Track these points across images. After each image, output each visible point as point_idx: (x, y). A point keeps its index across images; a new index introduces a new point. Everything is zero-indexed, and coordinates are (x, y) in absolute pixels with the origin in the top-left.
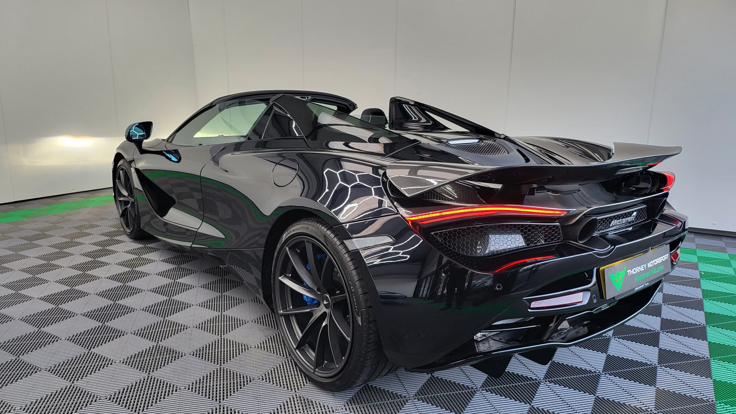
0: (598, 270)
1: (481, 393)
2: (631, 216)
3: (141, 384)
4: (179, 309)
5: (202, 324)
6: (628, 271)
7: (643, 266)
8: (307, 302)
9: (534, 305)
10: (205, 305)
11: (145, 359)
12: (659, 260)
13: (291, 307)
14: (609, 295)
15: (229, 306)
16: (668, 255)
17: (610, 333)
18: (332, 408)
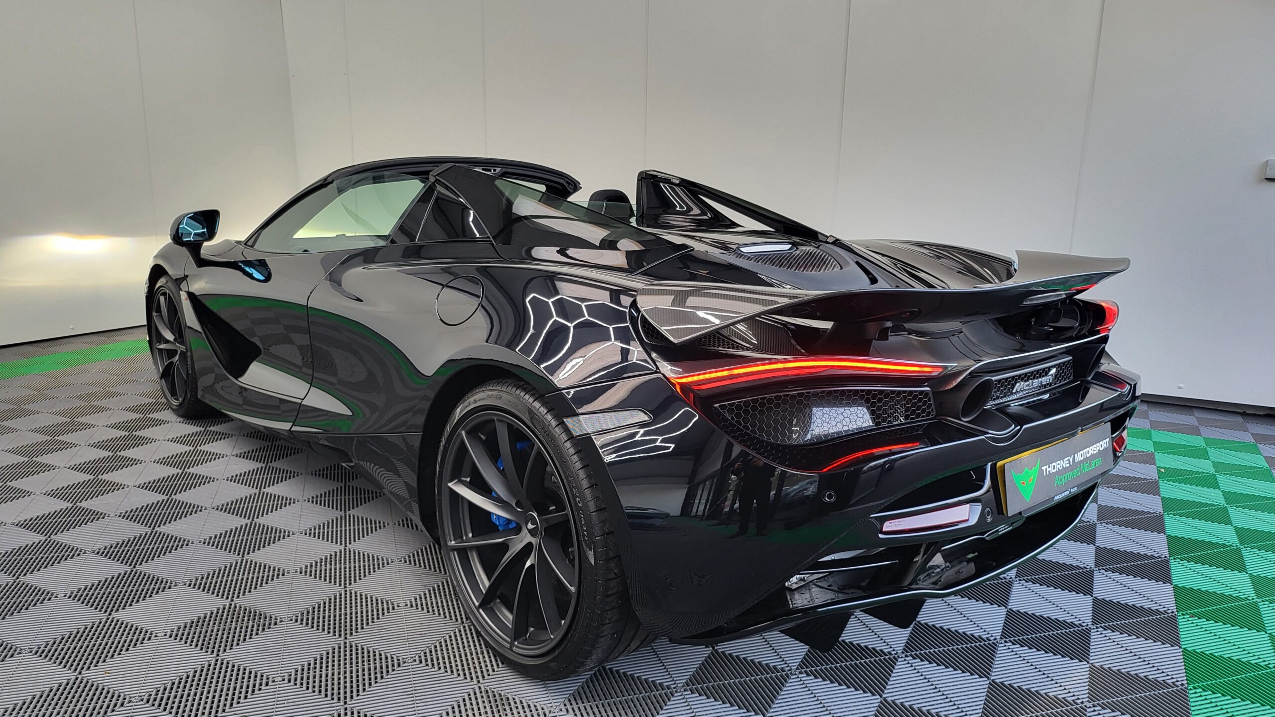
0: (994, 467)
1: (798, 677)
2: (1046, 374)
3: (204, 673)
4: (270, 540)
5: (311, 566)
6: (1044, 468)
7: (1067, 458)
8: (497, 526)
9: (888, 526)
10: (314, 533)
11: (210, 630)
12: (1093, 450)
13: (470, 535)
14: (1012, 509)
15: (359, 534)
16: (1108, 440)
17: (1013, 573)
18: (543, 709)
